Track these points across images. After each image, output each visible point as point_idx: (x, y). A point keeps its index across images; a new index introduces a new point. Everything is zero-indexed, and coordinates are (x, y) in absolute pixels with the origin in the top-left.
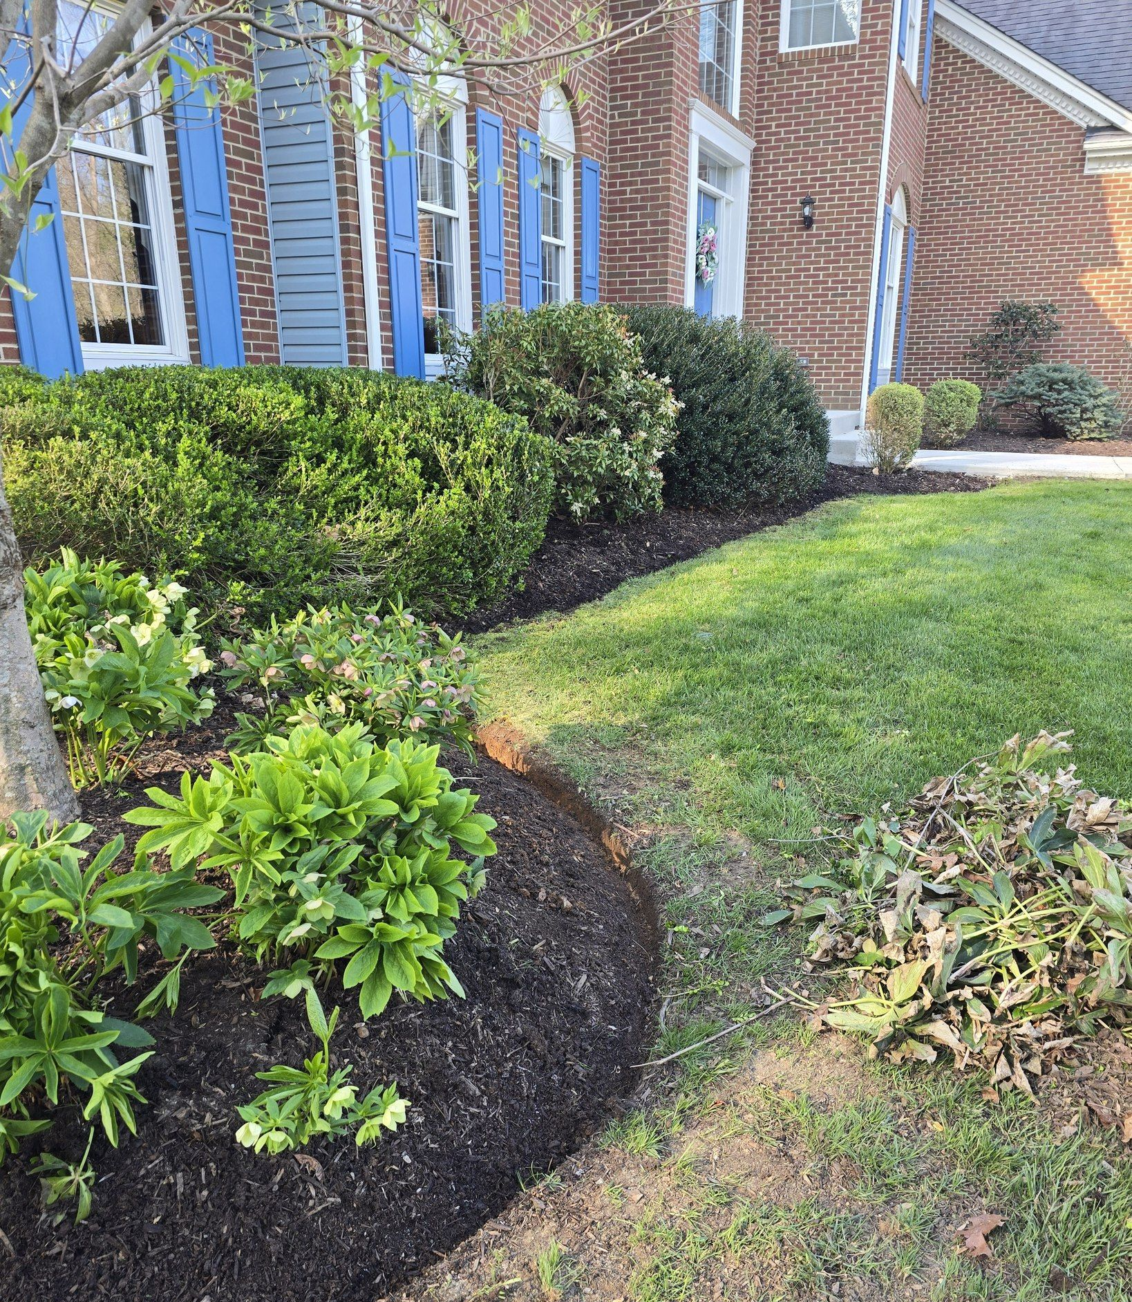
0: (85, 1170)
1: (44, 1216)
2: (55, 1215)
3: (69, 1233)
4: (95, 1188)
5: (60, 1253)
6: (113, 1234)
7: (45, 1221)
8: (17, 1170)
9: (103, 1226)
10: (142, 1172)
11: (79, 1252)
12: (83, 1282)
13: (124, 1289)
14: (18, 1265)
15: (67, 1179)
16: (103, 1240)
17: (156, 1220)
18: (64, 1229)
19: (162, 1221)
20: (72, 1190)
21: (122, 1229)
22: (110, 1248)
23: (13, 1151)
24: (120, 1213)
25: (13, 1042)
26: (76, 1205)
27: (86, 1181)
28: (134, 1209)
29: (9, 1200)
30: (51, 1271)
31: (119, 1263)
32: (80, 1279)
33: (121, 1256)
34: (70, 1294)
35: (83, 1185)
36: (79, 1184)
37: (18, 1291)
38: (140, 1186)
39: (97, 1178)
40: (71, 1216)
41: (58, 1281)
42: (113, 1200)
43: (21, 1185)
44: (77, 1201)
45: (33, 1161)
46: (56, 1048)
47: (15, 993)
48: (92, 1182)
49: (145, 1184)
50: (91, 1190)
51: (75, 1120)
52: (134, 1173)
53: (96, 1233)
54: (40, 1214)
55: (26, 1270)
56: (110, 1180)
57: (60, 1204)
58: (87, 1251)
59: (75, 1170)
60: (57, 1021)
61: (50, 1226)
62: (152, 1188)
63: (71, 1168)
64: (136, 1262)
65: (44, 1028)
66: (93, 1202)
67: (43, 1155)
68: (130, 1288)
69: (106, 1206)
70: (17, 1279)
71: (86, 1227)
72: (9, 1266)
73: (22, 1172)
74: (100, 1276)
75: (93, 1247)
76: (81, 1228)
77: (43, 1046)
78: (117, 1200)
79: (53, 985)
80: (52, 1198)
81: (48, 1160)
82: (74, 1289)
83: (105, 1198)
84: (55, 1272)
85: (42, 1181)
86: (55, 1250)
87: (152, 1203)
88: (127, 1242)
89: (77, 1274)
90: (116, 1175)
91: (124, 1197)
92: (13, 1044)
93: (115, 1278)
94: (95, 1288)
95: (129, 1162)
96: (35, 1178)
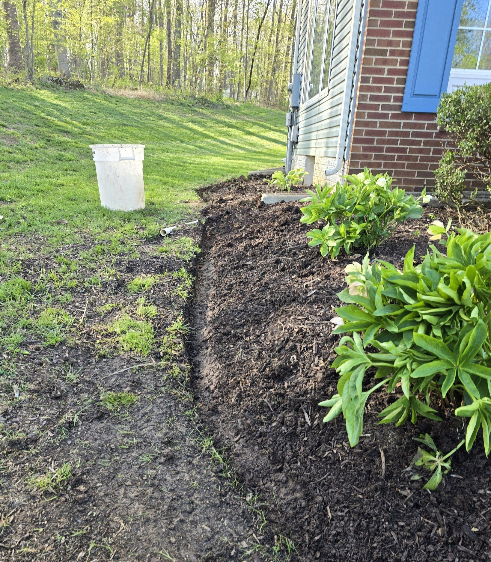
0: (445, 461)
1: (409, 469)
2: (416, 473)
3: (417, 490)
4: (446, 477)
5: (406, 497)
6: (442, 513)
7: (408, 472)
8: (410, 434)
9: (439, 503)
10: (481, 492)
11: (417, 506)
12: (409, 525)
13: (429, 552)
14: (380, 483)
15: (432, 458)
16: (435, 511)
17: (474, 529)
18: (415, 485)
19: (478, 534)
20: (432, 467)
21: (448, 515)
22: (435, 520)
23: (413, 421)
24: (453, 505)
25: (437, 345)
26: (429, 477)
27: (443, 468)
28: (463, 510)
29: (397, 447)
30: (396, 502)
31: (436, 534)
32: (408, 522)
33: (440, 531)
34: (397, 524)
35: (439, 469)
36: (437, 466)
37: (373, 497)
38: (475, 499)
39: (450, 473)
40: (424, 482)
41: (396, 511)
42: (452, 493)
43: (407, 443)
44: (431, 476)
45: (421, 436)
46: (463, 366)
47: (454, 318)
48: (446, 472)
49: (479, 500)
50: (443, 476)
51: (456, 428)
52: (475, 487)
53: (432, 504)
54: (408, 466)
55: (383, 489)
56: (458, 480)
57: (421, 470)
58: (421, 509)
59: (440, 456)
60: (471, 348)
61: (409, 477)
62: (483, 507)
63: (438, 453)
64: (446, 543)
65: (461, 348)
66: (440, 484)
67: (427, 435)
68: (434, 555)
69: (447, 493)
70: (376, 490)
71: (428, 495)
72: (377, 480)
73: (411, 436)
74: (420, 530)
75: (426, 511)
76: (425, 493)
77: (456, 361)
78: (455, 495)
79: (480, 321)
80: (419, 463)
81: (428, 439)
82: (401, 524)
83: (449, 488)
84: (397, 505)
85: (419, 449)
86: (404, 493)
87: (477, 516)
88: (448, 525)
89: (409, 517)
90: (464, 480)
91: (460, 497)
92: (437, 346)
93: (428, 540)
94: (413, 534)
95: (476, 479)
96: (417, 444)
